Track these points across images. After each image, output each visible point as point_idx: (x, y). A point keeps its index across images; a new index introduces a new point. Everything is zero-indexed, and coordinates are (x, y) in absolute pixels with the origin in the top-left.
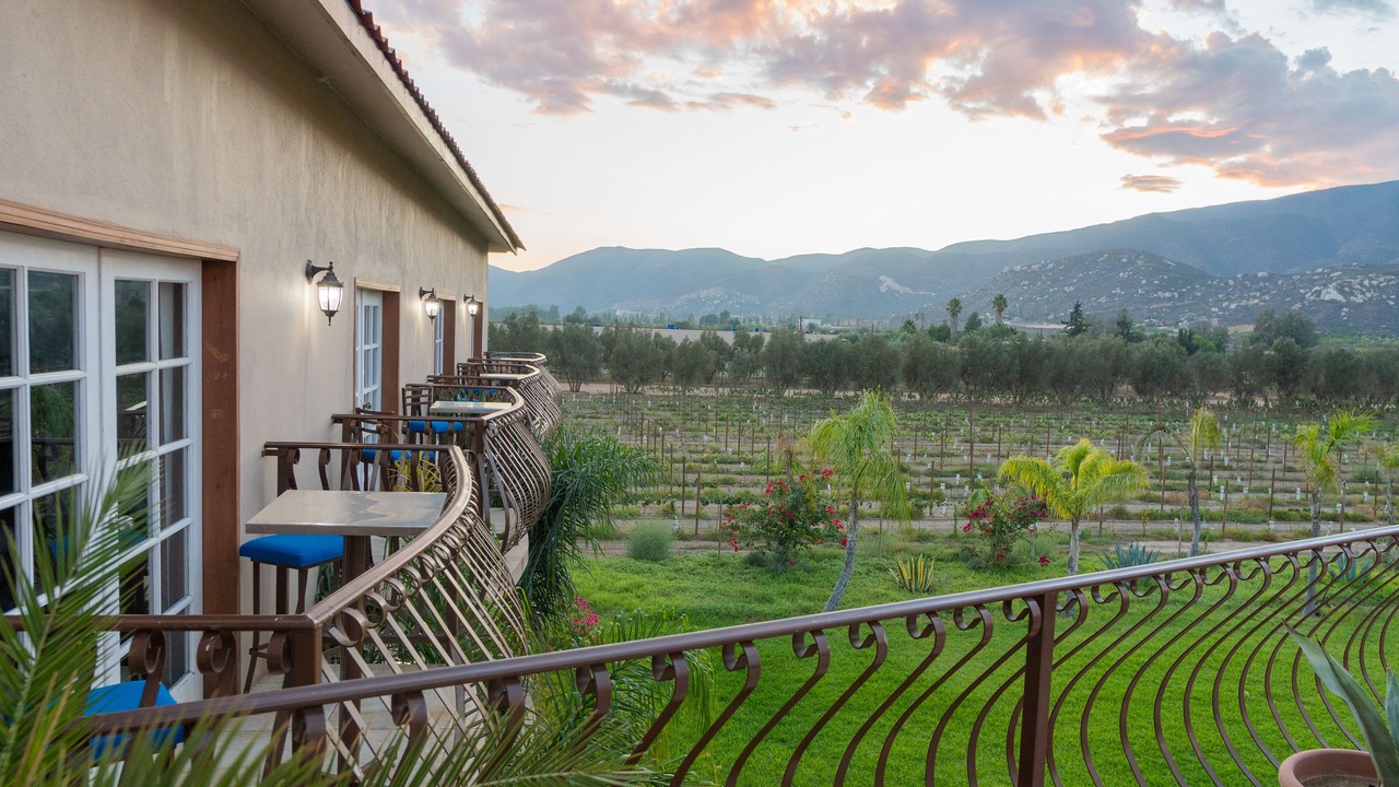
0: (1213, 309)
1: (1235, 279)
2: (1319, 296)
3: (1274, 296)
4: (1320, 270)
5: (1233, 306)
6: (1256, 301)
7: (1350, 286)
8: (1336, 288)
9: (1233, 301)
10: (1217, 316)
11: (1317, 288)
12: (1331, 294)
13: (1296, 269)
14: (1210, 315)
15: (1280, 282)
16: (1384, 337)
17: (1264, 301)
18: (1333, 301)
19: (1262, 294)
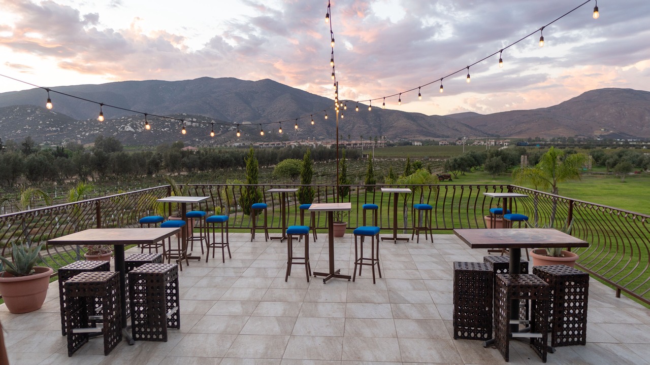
0: (78, 136)
1: (87, 121)
2: (124, 129)
3: (105, 129)
4: (123, 118)
5: (87, 134)
6: (97, 132)
7: (136, 125)
8: (130, 126)
9: (86, 132)
10: (80, 139)
11: (123, 126)
12: (129, 128)
13: (114, 117)
14: (77, 139)
15: (107, 123)
16: (151, 146)
17: (101, 131)
18: (130, 131)
19: (100, 128)
